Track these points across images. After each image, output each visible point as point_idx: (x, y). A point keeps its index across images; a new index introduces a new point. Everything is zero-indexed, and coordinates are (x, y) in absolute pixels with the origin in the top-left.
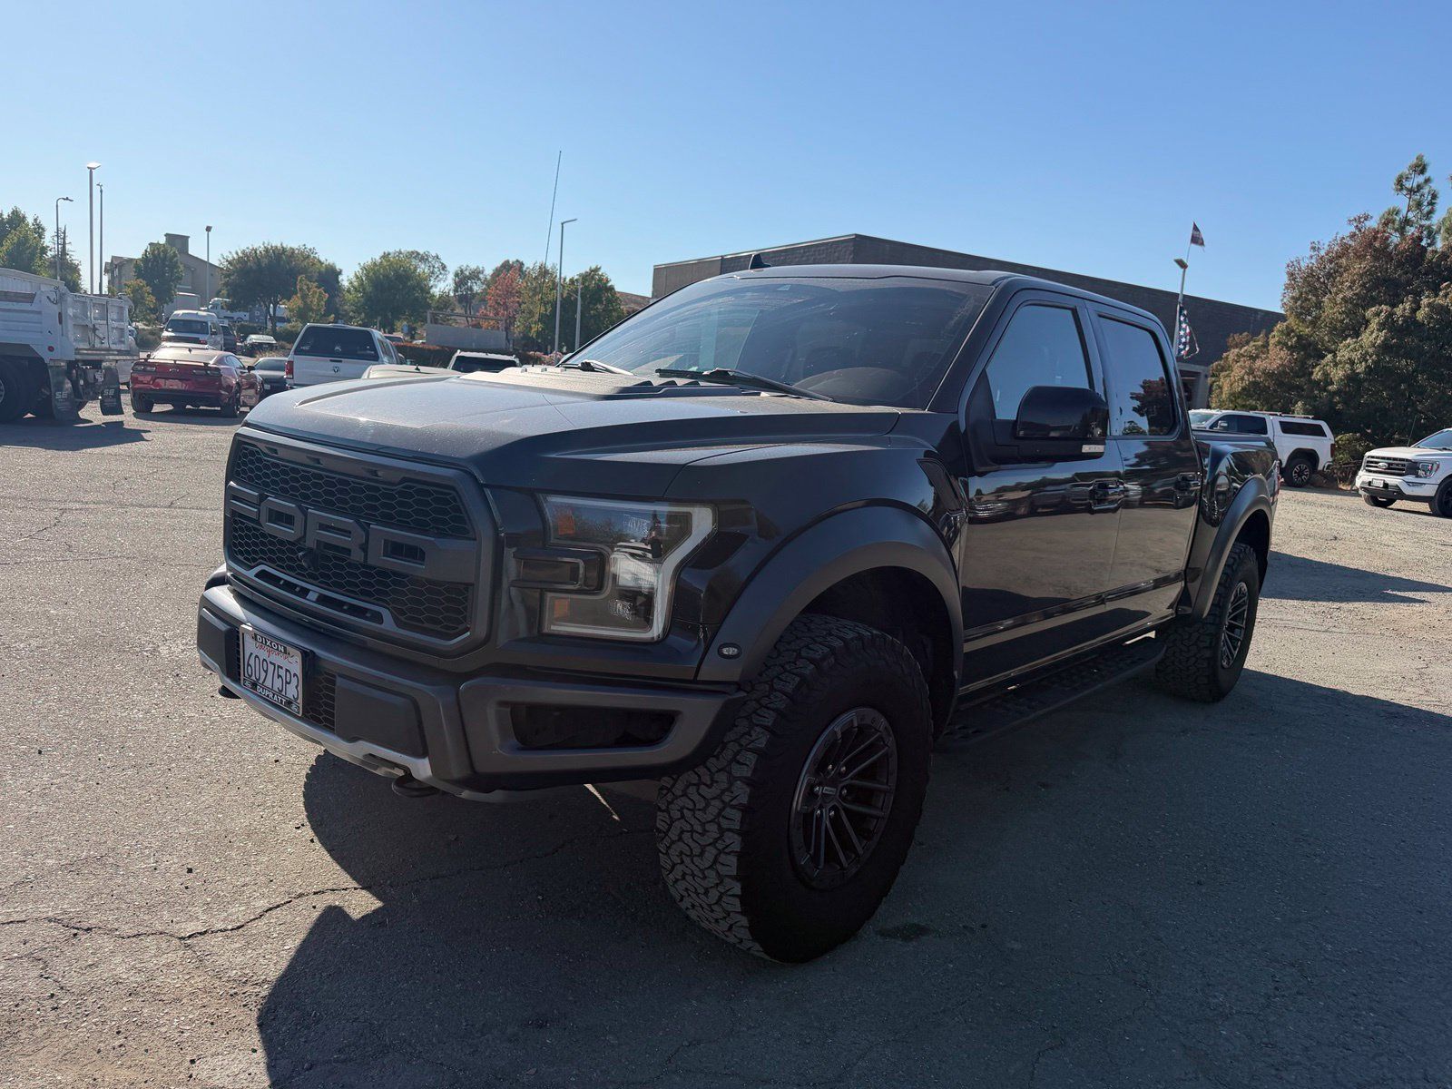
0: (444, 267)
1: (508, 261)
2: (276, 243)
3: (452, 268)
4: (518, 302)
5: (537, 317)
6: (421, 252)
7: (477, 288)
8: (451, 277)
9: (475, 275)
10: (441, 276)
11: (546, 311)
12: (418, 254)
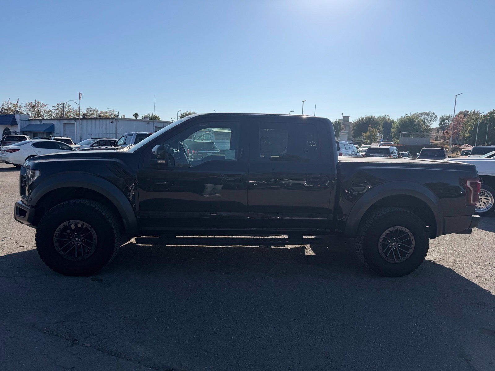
0: (436, 116)
1: (462, 111)
2: (369, 115)
3: (439, 116)
4: (462, 126)
5: (468, 131)
6: (427, 112)
7: (449, 123)
8: (438, 120)
9: (448, 118)
10: (434, 120)
11: (472, 128)
12: (426, 113)
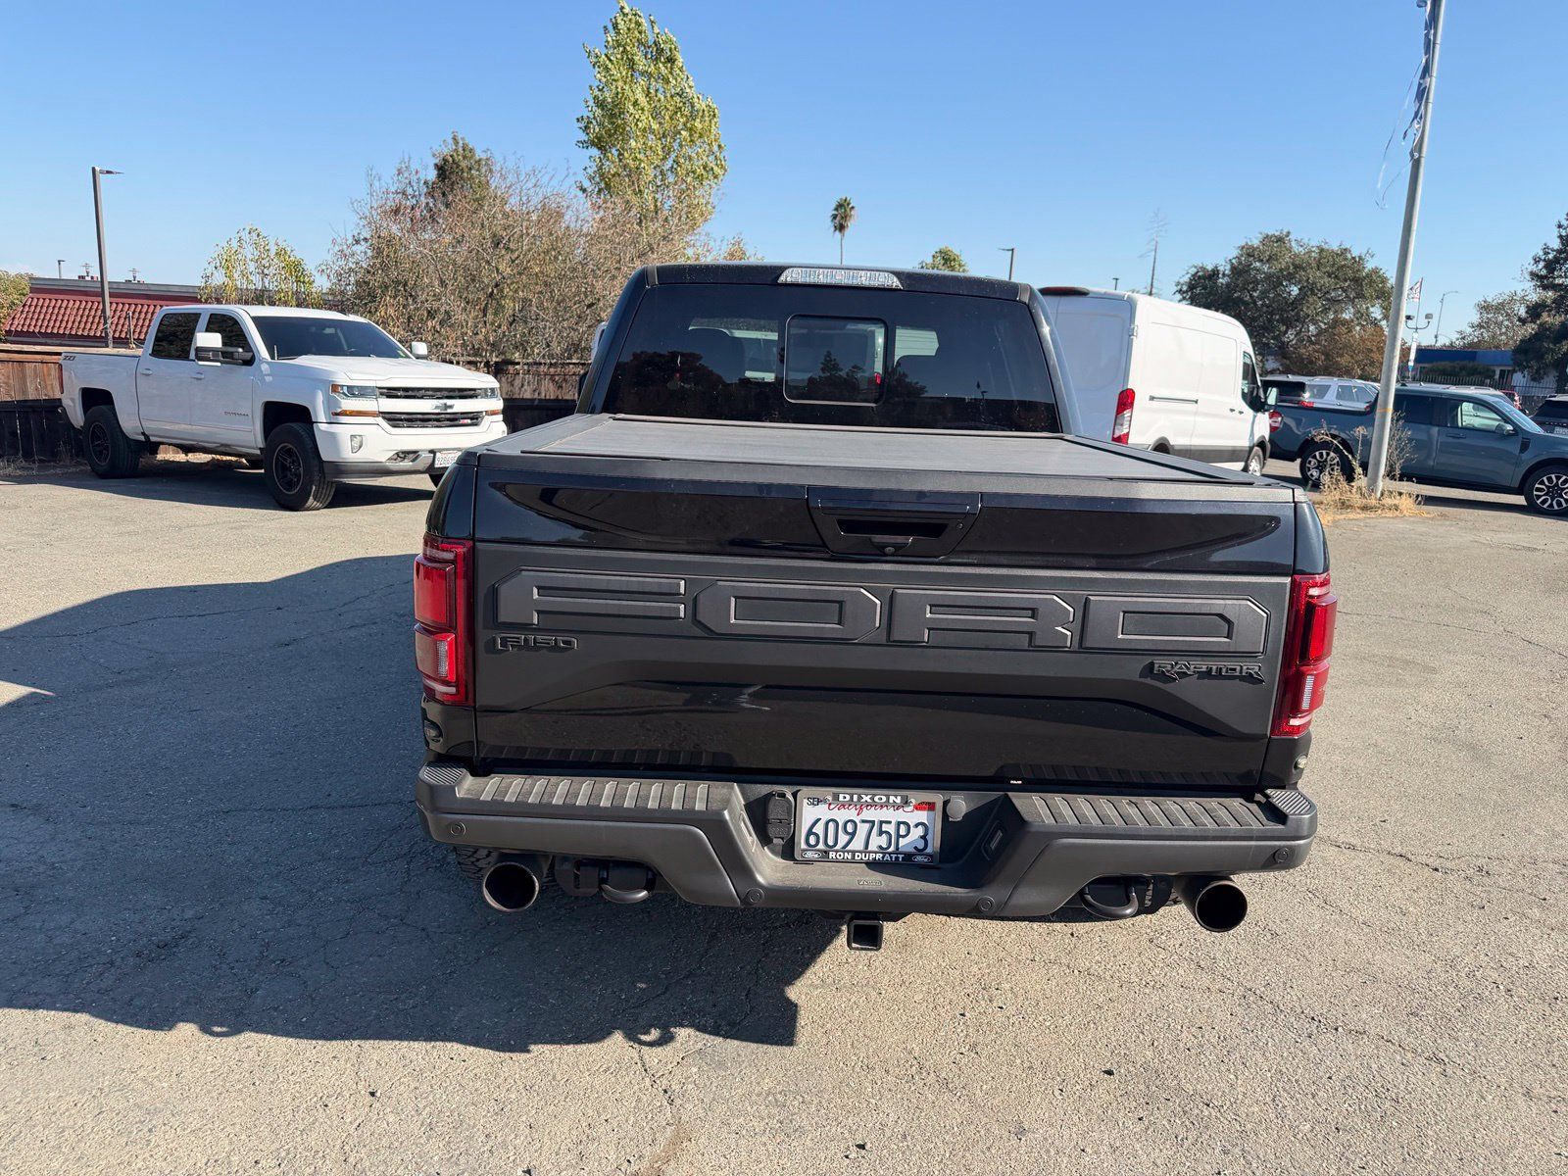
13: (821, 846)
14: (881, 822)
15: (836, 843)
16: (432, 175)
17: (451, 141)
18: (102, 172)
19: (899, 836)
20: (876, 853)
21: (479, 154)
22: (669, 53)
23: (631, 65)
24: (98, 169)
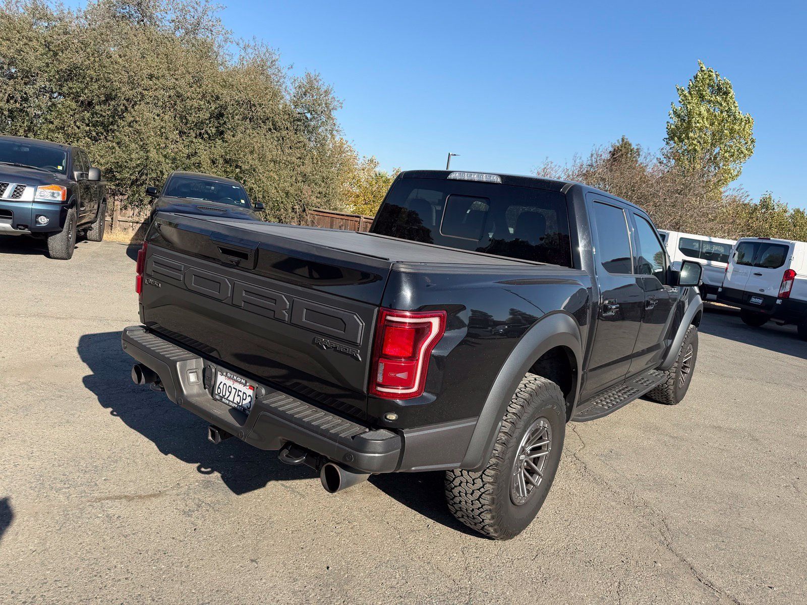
13: (221, 395)
14: (239, 390)
15: (225, 396)
16: (607, 156)
17: (620, 140)
18: (452, 155)
19: (243, 399)
20: (236, 404)
21: (634, 146)
22: (725, 90)
23: (702, 97)
24: (451, 154)
